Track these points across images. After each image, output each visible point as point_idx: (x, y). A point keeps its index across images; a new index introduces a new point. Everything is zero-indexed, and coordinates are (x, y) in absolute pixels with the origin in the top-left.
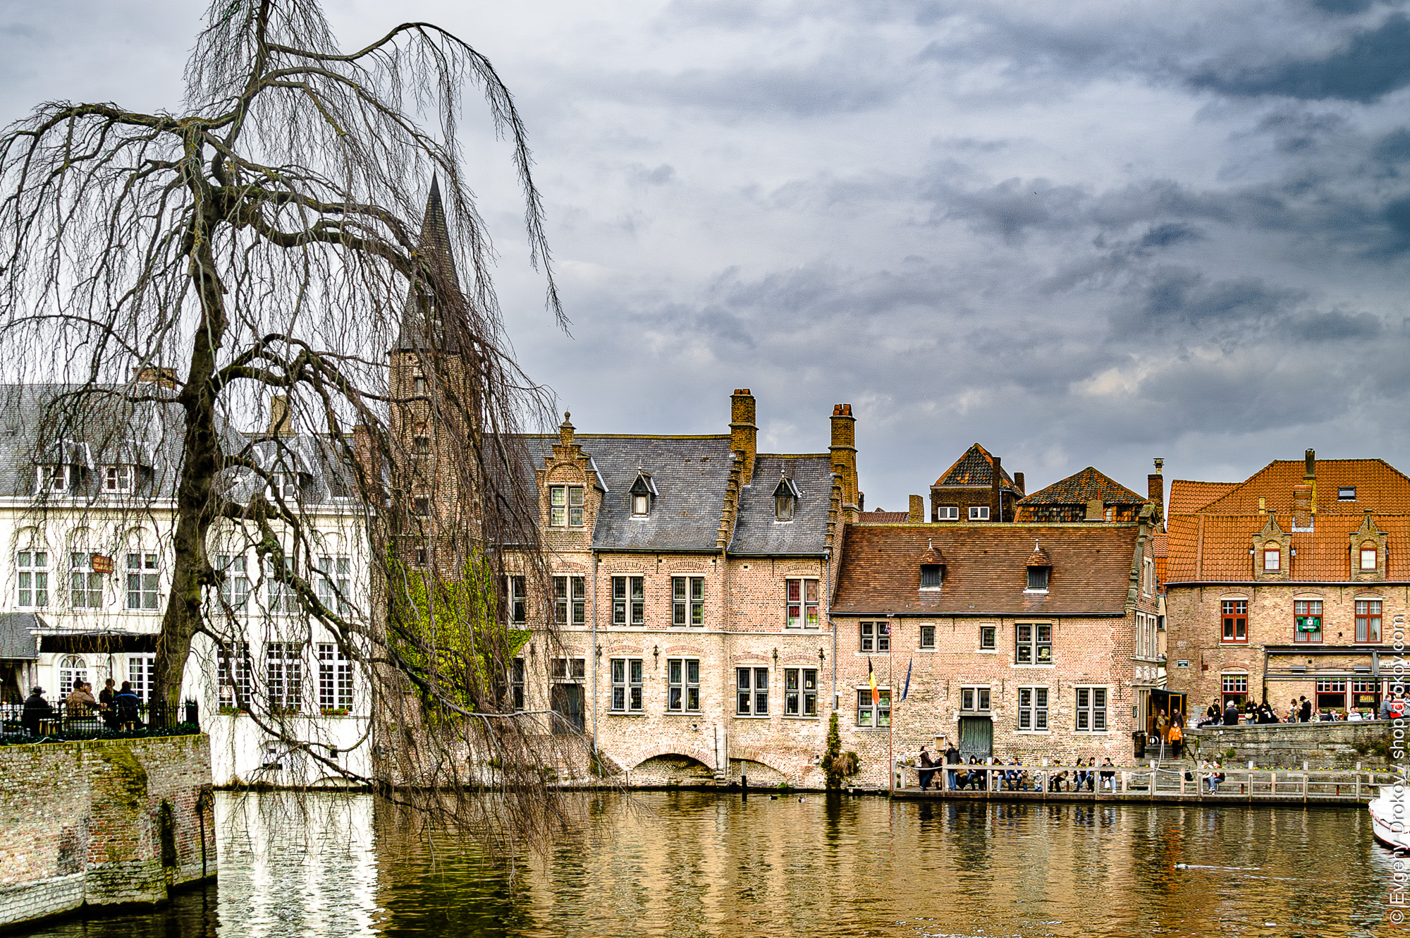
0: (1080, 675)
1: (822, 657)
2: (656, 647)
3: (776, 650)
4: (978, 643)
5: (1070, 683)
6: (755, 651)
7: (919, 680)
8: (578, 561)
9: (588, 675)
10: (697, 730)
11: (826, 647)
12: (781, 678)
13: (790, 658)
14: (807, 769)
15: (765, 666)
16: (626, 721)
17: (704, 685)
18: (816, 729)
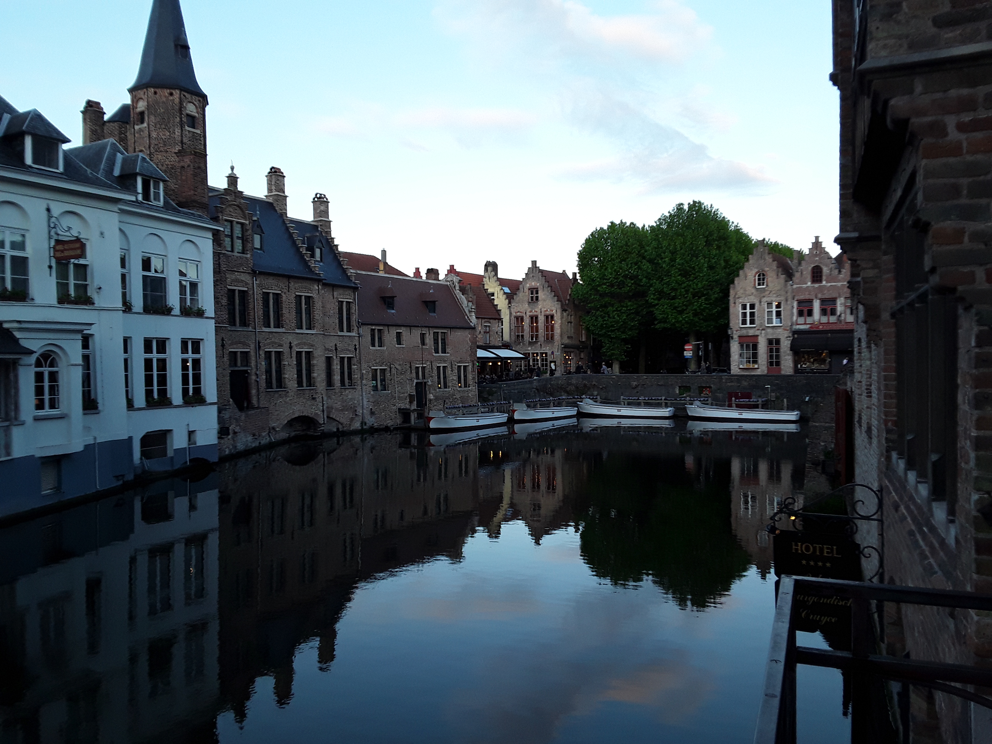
0: (459, 359)
1: (356, 349)
2: (290, 343)
3: (336, 345)
4: (420, 341)
5: (456, 364)
7: (398, 363)
8: (244, 279)
9: (253, 364)
10: (314, 399)
11: (357, 344)
12: (339, 363)
13: (342, 350)
14: (352, 419)
15: (331, 355)
16: (276, 395)
17: (316, 368)
18: (355, 394)
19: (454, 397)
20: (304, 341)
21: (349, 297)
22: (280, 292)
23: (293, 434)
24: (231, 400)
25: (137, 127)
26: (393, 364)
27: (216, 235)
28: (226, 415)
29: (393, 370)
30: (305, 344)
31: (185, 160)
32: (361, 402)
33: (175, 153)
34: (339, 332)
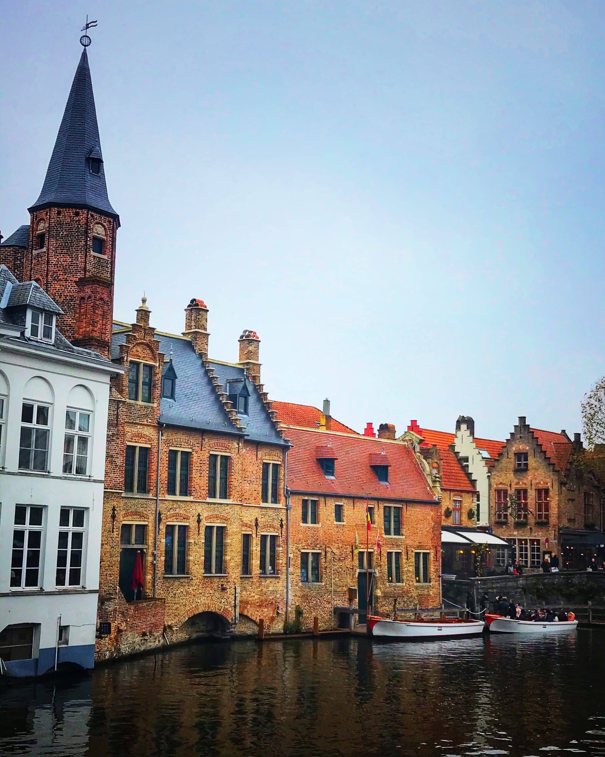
0: (417, 544)
1: (282, 526)
2: (199, 515)
3: (256, 520)
5: (413, 549)
7: (336, 545)
8: (147, 433)
9: (150, 540)
10: (224, 589)
11: (284, 518)
12: (259, 542)
14: (272, 619)
15: (250, 533)
16: (177, 583)
17: (229, 549)
18: (277, 585)
19: (410, 595)
20: (216, 513)
21: (276, 458)
22: (190, 450)
23: (195, 635)
24: (118, 587)
25: (35, 252)
26: (329, 547)
27: (115, 379)
28: (110, 607)
29: (328, 555)
30: (217, 517)
31: (87, 290)
32: (285, 597)
33: (76, 282)
34: (261, 503)
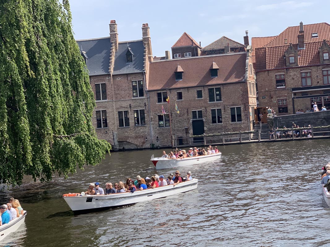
0: (231, 103)
1: (145, 105)
3: (130, 105)
4: (197, 96)
5: (228, 106)
6: (123, 106)
10: (107, 133)
11: (147, 102)
12: (132, 113)
13: (135, 107)
14: (144, 143)
15: (127, 110)
17: (108, 118)
18: (145, 129)
21: (139, 78)
26: (173, 111)
29: (173, 114)
30: (101, 107)
32: (150, 134)
34: (132, 98)
